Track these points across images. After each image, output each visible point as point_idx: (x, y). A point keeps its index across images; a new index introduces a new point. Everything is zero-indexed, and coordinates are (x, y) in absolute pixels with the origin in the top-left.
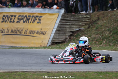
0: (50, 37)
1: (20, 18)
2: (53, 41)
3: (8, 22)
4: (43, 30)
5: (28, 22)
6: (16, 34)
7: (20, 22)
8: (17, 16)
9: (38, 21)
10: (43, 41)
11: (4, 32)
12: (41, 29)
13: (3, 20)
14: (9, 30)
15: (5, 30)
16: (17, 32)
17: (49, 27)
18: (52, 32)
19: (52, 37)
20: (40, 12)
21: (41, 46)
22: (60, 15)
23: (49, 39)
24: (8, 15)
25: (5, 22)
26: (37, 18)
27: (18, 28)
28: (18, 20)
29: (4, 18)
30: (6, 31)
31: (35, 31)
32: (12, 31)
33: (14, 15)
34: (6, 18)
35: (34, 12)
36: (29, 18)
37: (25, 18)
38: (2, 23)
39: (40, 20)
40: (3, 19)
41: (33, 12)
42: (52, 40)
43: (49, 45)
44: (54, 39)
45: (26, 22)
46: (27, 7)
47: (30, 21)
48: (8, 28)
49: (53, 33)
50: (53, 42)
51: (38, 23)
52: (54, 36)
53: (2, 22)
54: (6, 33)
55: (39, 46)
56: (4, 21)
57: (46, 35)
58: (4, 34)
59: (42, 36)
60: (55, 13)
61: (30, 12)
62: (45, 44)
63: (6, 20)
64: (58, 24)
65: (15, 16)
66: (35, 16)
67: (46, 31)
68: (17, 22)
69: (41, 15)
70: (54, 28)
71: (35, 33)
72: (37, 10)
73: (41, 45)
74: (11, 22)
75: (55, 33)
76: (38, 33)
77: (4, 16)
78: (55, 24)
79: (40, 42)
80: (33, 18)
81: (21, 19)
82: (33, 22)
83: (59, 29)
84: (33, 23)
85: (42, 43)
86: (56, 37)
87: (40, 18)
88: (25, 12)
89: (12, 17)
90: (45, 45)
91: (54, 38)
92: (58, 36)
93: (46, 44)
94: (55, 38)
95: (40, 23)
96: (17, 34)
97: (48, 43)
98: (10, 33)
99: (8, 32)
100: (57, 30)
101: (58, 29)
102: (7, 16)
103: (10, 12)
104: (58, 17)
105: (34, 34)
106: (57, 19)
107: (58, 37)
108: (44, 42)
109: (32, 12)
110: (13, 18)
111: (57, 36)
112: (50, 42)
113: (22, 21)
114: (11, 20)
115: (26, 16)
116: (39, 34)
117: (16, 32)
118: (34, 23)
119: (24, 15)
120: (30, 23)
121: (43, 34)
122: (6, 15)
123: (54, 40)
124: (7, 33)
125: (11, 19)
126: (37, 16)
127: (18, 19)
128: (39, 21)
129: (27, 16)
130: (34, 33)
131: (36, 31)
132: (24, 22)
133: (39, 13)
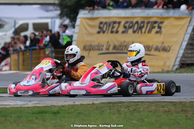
0: (177, 55)
1: (127, 25)
2: (182, 62)
3: (108, 33)
4: (166, 45)
5: (141, 32)
6: (121, 51)
7: (127, 33)
8: (122, 23)
9: (156, 29)
10: (165, 63)
11: (102, 49)
12: (163, 43)
13: (99, 30)
14: (110, 45)
15: (103, 46)
16: (123, 49)
17: (175, 39)
18: (180, 47)
19: (180, 55)
20: (161, 15)
21: (162, 70)
22: (192, 19)
23: (176, 58)
24: (107, 21)
25: (104, 32)
26: (155, 25)
27: (124, 42)
28: (124, 30)
29: (102, 26)
30: (104, 48)
31: (152, 46)
32: (115, 47)
33: (118, 20)
34: (105, 26)
35: (150, 15)
36: (142, 25)
37: (136, 26)
38: (99, 35)
39: (160, 27)
40: (100, 28)
41: (148, 14)
42: (181, 60)
43: (176, 69)
44: (184, 59)
45: (138, 33)
46: (138, 8)
47: (143, 30)
48: (108, 42)
49: (182, 49)
50: (182, 64)
51: (157, 32)
52: (183, 54)
53: (99, 32)
54: (104, 51)
55: (160, 70)
56: (101, 31)
57: (170, 51)
58: (101, 52)
59: (164, 54)
60: (184, 16)
61: (144, 16)
62: (169, 67)
63: (104, 29)
64: (191, 34)
65: (119, 23)
66: (152, 22)
67: (171, 46)
68: (123, 32)
69: (163, 21)
70: (185, 40)
71: (153, 50)
72: (156, 12)
73: (163, 68)
74: (112, 32)
75: (186, 49)
76: (157, 49)
77: (101, 23)
78: (185, 34)
79: (161, 63)
80: (149, 25)
81: (130, 27)
82: (150, 31)
83: (193, 41)
84: (148, 33)
85: (164, 65)
86: (186, 55)
87: (160, 25)
88: (136, 15)
89: (114, 25)
90: (170, 69)
91: (183, 56)
92: (191, 53)
93: (171, 67)
94: (186, 57)
95: (161, 33)
96: (123, 51)
97: (174, 66)
98: (111, 50)
99: (108, 49)
100: (188, 44)
101: (190, 42)
102: (106, 23)
103: (111, 15)
104: (189, 23)
105: (150, 51)
106: (188, 26)
107: (190, 55)
108: (168, 64)
109: (147, 16)
110: (116, 25)
111: (188, 53)
112: (177, 63)
113: (130, 31)
114: (113, 30)
115: (137, 22)
116: (159, 51)
117: (121, 48)
118: (150, 33)
119: (135, 21)
120: (145, 33)
121: (166, 51)
122: (104, 21)
123: (184, 61)
124: (107, 51)
125: (113, 27)
126: (155, 22)
127: (125, 27)
128: (159, 30)
129: (140, 22)
130: (150, 49)
131: (155, 47)
132: (134, 32)
133: (158, 17)
